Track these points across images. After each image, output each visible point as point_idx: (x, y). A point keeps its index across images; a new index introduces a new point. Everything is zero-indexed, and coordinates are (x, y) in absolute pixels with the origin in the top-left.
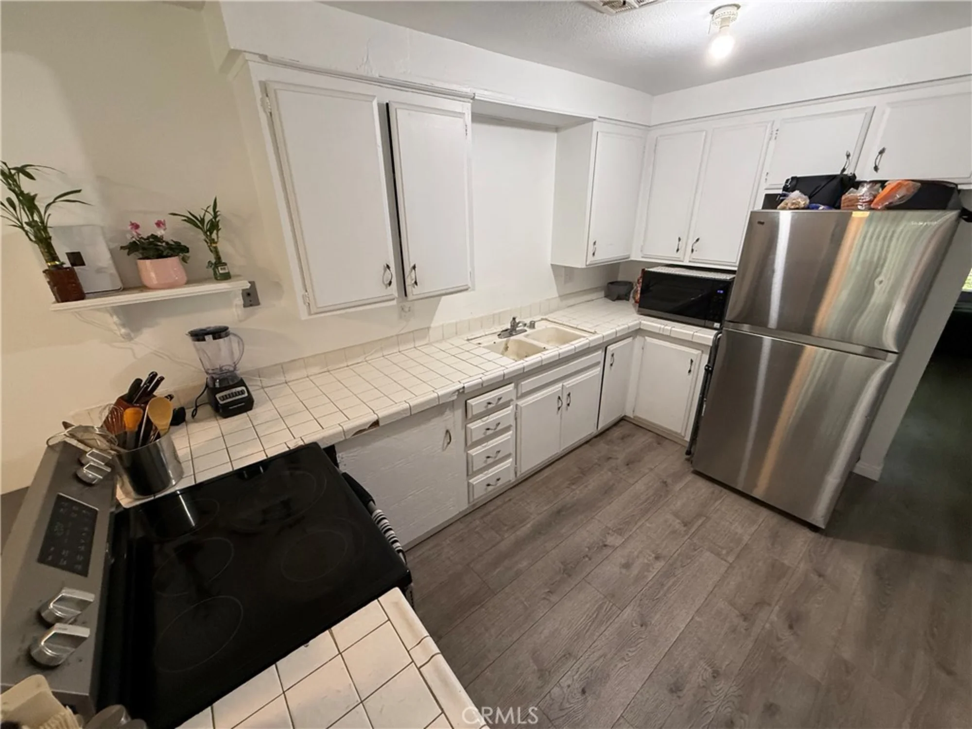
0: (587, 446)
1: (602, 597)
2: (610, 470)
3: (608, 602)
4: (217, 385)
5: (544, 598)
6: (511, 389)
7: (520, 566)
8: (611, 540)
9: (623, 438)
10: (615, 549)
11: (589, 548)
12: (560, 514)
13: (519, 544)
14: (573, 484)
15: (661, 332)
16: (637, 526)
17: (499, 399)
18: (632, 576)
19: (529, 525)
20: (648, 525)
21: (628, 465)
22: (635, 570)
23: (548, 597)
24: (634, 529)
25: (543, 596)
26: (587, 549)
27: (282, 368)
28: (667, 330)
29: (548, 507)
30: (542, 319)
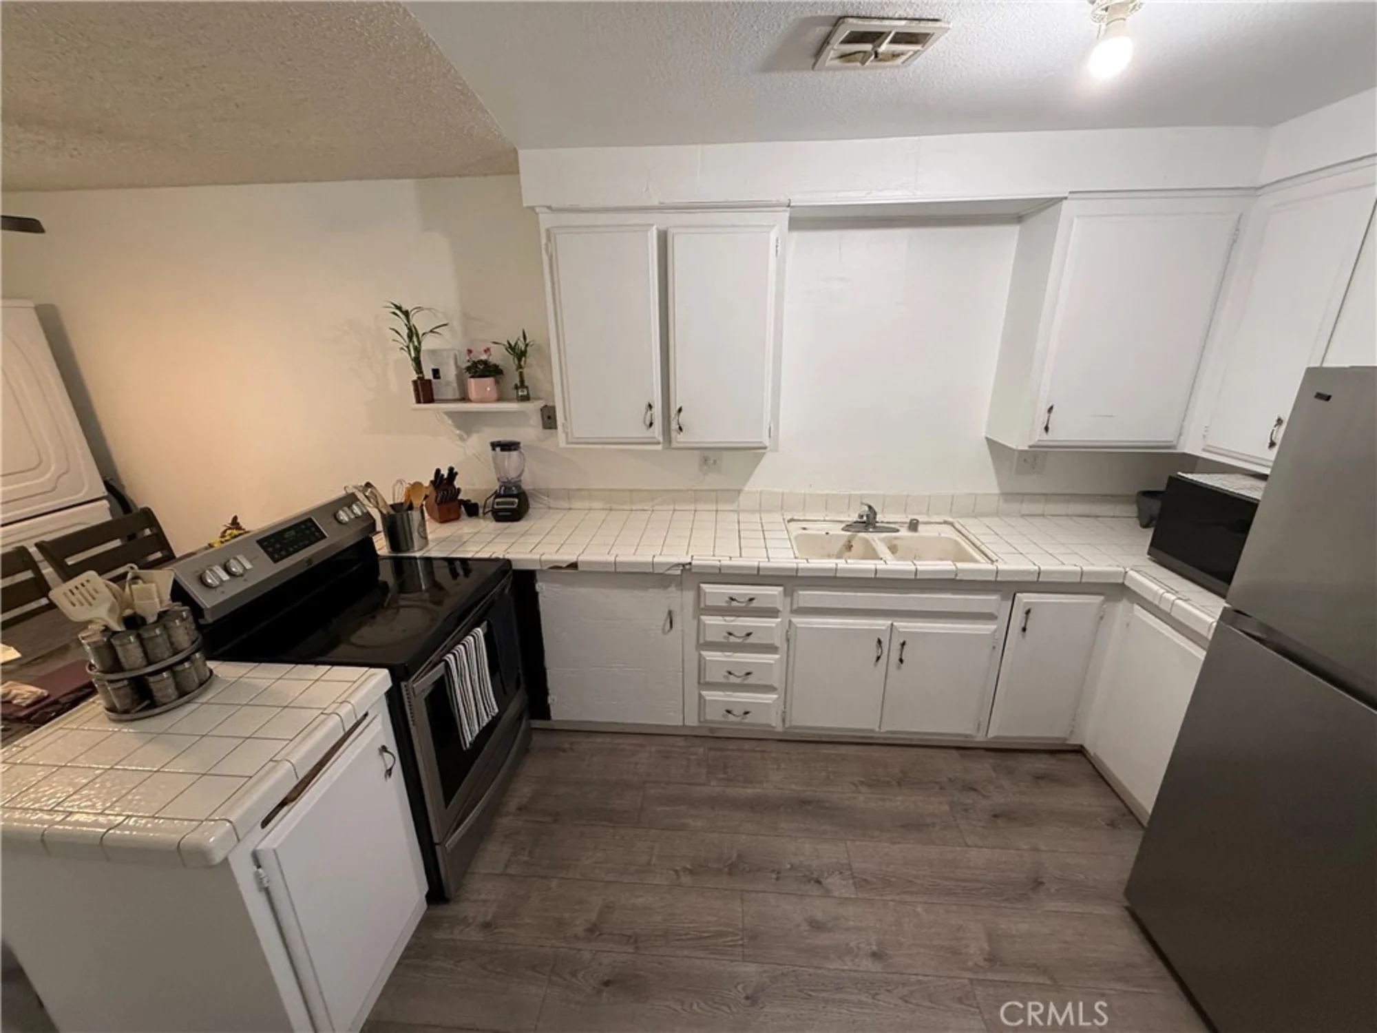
0: (955, 753)
1: (740, 926)
2: (952, 805)
3: (738, 938)
4: (502, 492)
5: (676, 872)
6: (776, 593)
7: (690, 821)
8: (833, 882)
9: (1039, 778)
10: (827, 893)
11: (792, 866)
12: (802, 806)
13: (715, 802)
14: (869, 786)
15: (1156, 602)
16: (898, 898)
17: (751, 600)
18: (808, 941)
19: (749, 791)
20: (919, 909)
21: (996, 816)
22: (823, 939)
23: (681, 873)
24: (889, 898)
25: (678, 868)
26: (789, 866)
27: (569, 494)
28: (1168, 600)
29: (799, 788)
30: (945, 522)
